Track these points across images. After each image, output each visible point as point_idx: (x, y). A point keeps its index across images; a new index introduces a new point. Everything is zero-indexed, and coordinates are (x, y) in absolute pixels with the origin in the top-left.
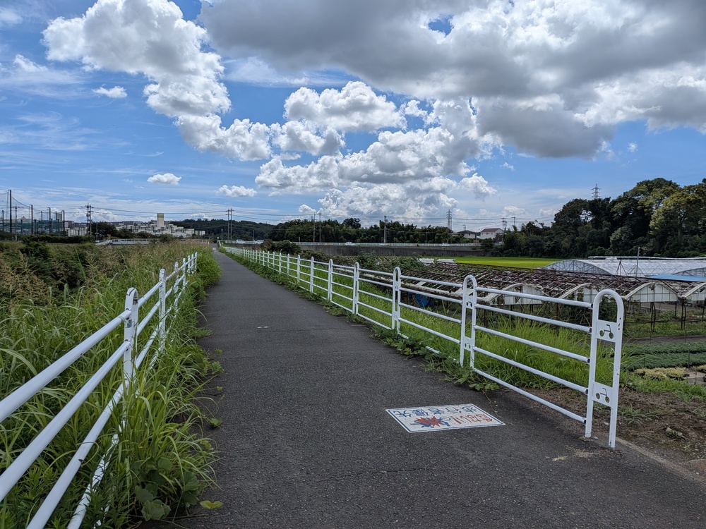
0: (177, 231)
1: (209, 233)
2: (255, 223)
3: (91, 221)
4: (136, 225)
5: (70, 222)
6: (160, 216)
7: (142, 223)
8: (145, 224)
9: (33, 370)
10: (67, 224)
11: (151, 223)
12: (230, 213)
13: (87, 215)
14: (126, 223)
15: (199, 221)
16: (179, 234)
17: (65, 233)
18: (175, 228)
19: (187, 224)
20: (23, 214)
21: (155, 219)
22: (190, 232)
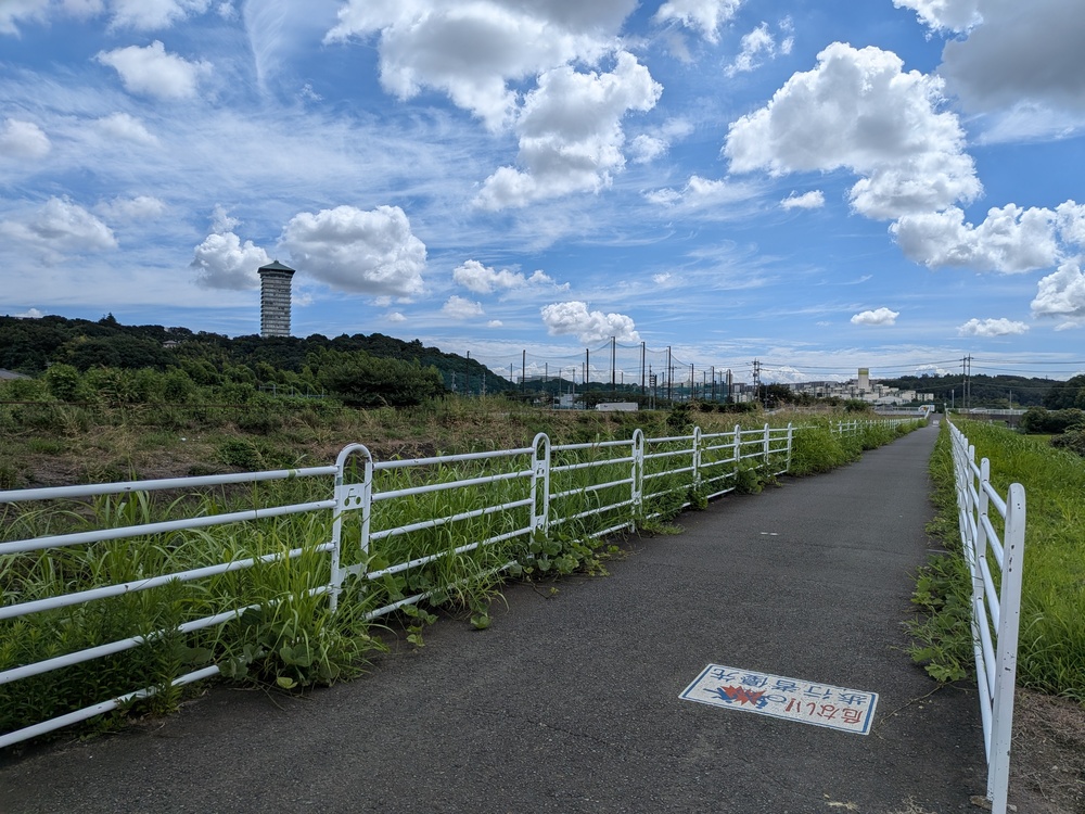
0: (887, 394)
1: (941, 397)
2: (1023, 379)
3: (759, 382)
4: (827, 386)
5: (742, 385)
6: (863, 372)
7: (837, 384)
8: (842, 384)
9: (147, 520)
10: (737, 388)
11: (849, 383)
12: (967, 362)
13: (755, 375)
14: (814, 384)
15: (925, 377)
16: (889, 400)
17: (730, 399)
18: (886, 389)
19: (903, 384)
20: (681, 377)
21: (856, 377)
22: (908, 396)
